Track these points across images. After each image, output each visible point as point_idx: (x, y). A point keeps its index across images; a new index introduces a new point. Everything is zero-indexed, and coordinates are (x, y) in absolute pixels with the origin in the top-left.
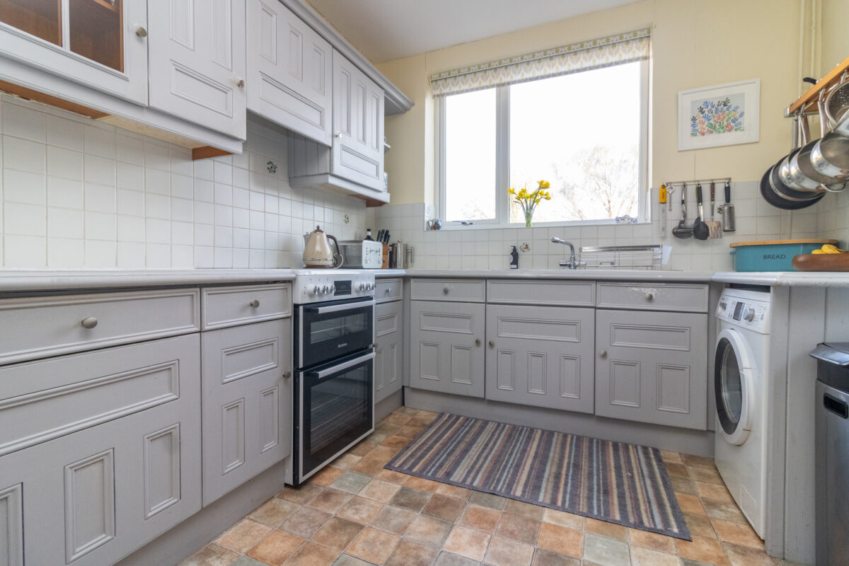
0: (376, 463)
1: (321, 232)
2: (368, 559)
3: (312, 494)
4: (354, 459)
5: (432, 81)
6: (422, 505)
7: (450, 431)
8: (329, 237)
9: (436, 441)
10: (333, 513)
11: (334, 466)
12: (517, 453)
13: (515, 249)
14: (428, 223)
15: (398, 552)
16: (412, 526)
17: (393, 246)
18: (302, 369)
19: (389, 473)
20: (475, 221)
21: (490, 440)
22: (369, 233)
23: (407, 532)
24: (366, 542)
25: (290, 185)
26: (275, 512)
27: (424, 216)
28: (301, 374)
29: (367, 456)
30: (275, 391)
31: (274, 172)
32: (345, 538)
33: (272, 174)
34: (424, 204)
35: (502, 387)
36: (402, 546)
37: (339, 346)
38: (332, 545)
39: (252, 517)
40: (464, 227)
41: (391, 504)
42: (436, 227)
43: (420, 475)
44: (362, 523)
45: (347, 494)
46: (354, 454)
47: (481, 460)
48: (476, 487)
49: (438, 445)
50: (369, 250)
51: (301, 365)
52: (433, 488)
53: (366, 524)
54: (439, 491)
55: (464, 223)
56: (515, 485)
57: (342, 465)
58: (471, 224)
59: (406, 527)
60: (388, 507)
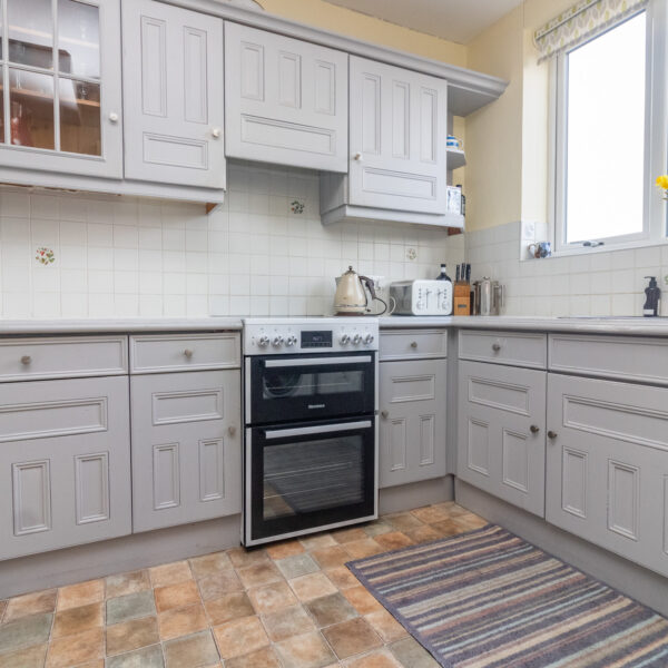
0: (346, 554)
1: (353, 273)
2: (220, 645)
3: (255, 561)
4: (329, 542)
5: (538, 39)
6: (333, 621)
7: (476, 551)
8: (361, 278)
9: (439, 558)
10: (248, 587)
11: (302, 543)
12: (541, 617)
13: (653, 281)
14: (529, 248)
15: (251, 657)
16: (295, 638)
17: (476, 284)
18: (249, 426)
19: (343, 570)
20: (607, 239)
21: (518, 583)
22: (444, 270)
23: (285, 642)
24: (239, 629)
25: (323, 224)
26: (212, 564)
27: (520, 240)
28: (249, 431)
29: (344, 545)
30: (220, 444)
31: (301, 212)
32: (228, 616)
33: (298, 215)
34: (520, 222)
35: (569, 508)
36: (262, 652)
37: (311, 407)
38: (212, 616)
39: (192, 561)
40: (589, 250)
41: (303, 606)
42: (541, 253)
43: (371, 589)
44: (257, 609)
45: (282, 575)
46: (334, 538)
47: (473, 603)
48: (418, 634)
49: (438, 562)
50: (424, 291)
51: (248, 421)
52: (367, 609)
53: (260, 612)
54: (369, 617)
55: (587, 244)
56: (478, 657)
57: (311, 544)
58: (601, 244)
59: (288, 636)
60: (299, 606)
